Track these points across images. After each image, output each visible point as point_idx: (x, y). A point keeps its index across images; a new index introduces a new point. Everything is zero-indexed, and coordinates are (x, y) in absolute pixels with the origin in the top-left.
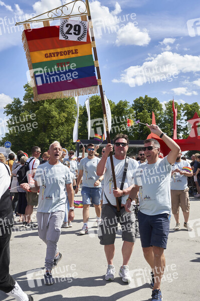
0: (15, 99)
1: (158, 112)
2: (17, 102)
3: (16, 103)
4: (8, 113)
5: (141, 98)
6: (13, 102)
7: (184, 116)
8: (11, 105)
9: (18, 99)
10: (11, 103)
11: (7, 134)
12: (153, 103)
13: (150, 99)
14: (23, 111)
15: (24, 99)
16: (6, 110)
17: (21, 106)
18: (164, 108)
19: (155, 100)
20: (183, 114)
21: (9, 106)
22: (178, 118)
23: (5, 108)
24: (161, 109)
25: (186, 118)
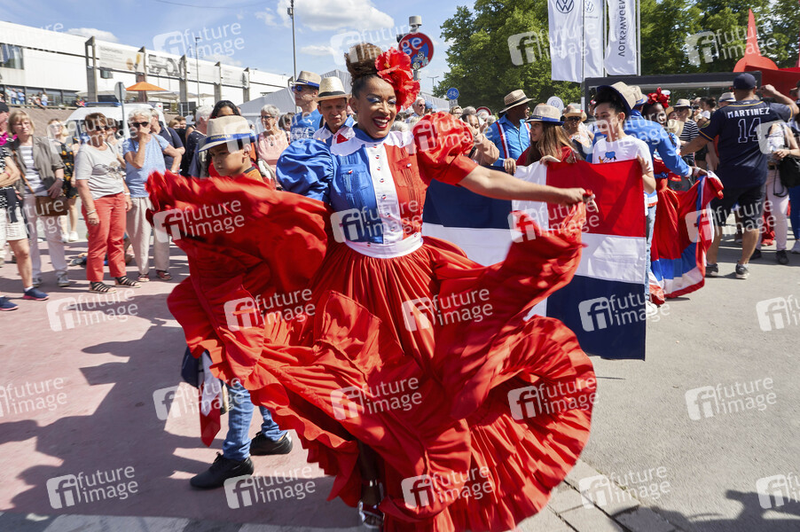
0: (459, 9)
2: (465, 14)
3: (462, 16)
4: (448, 36)
6: (455, 16)
8: (452, 21)
9: (466, 8)
10: (452, 17)
11: (447, 74)
14: (473, 30)
15: (475, 8)
16: (443, 30)
17: (470, 21)
21: (449, 24)
23: (441, 28)
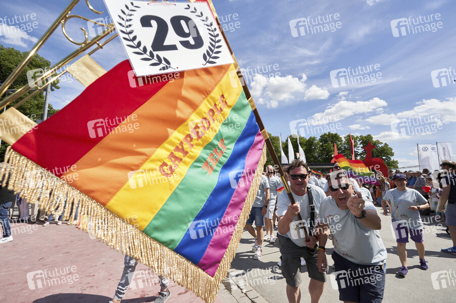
1: (339, 143)
5: (325, 134)
7: (360, 144)
12: (334, 137)
13: (332, 134)
18: (344, 140)
19: (336, 134)
20: (359, 143)
22: (355, 146)
24: (342, 141)
25: (362, 145)
